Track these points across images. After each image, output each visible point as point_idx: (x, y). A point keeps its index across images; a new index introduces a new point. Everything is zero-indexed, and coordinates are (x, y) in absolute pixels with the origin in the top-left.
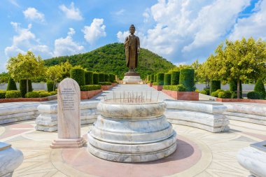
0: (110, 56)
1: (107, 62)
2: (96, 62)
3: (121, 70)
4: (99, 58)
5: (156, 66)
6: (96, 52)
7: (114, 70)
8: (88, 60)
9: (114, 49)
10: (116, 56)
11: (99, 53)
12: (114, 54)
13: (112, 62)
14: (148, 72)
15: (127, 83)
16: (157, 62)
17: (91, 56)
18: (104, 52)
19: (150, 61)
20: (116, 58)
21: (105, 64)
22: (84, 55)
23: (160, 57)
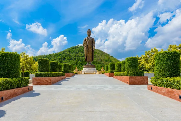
0: (74, 54)
1: (72, 59)
2: (64, 59)
3: (81, 64)
4: (66, 56)
5: (106, 61)
6: (64, 52)
7: (76, 64)
8: (59, 57)
9: (77, 50)
10: (78, 55)
11: (66, 53)
12: (77, 53)
13: (75, 59)
14: (100, 65)
15: (85, 73)
16: (107, 58)
17: (61, 54)
18: (70, 52)
19: (102, 58)
20: (78, 56)
21: (70, 60)
22: (56, 54)
23: (108, 55)
